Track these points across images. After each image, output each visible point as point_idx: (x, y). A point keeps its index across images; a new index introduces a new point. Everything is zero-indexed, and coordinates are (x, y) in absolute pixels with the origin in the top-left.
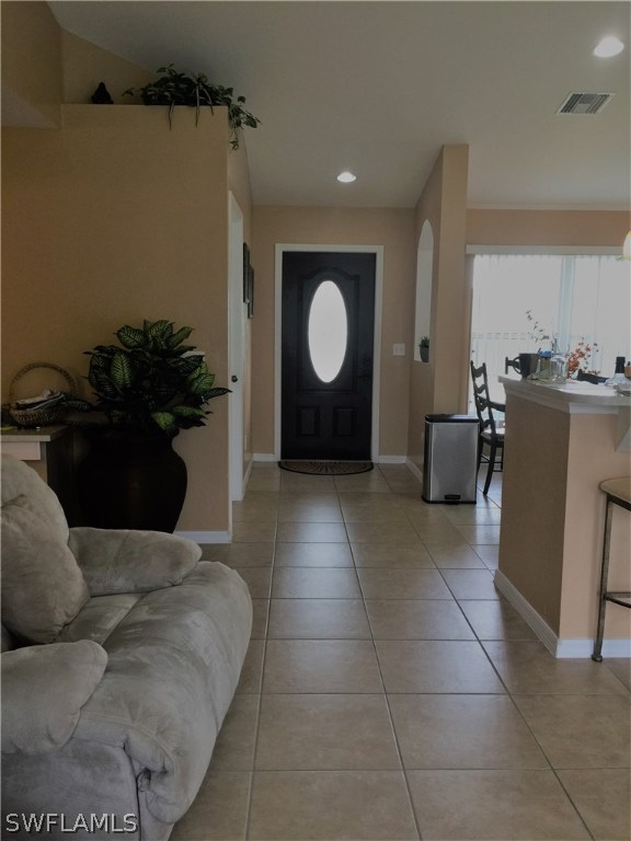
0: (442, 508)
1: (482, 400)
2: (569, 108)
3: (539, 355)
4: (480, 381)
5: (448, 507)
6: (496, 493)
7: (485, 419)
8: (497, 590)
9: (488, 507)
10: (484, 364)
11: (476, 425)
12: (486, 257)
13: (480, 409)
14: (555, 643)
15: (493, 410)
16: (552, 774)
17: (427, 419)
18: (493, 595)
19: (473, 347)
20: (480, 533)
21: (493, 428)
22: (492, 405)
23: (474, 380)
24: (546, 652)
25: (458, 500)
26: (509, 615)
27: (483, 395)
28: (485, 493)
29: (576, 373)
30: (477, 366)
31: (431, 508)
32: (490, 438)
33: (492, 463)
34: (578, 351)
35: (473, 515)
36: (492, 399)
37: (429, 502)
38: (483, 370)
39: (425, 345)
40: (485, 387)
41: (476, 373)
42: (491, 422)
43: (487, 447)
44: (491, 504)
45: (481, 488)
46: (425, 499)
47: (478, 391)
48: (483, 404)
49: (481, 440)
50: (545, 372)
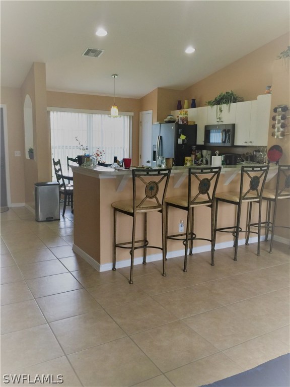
0: (45, 223)
1: (59, 175)
2: (87, 54)
3: (85, 156)
4: (58, 167)
5: (48, 223)
6: (68, 215)
7: (61, 184)
8: (74, 252)
9: (65, 221)
10: (59, 160)
11: (58, 186)
12: (55, 113)
13: (58, 179)
14: (99, 267)
15: (64, 179)
16: (104, 311)
17: (35, 185)
18: (73, 254)
19: (53, 152)
20: (63, 232)
21: (65, 187)
22: (64, 177)
23: (55, 166)
24: (96, 271)
25: (53, 219)
26: (80, 261)
27: (60, 173)
28: (63, 215)
29: (97, 163)
30: (56, 161)
31: (40, 224)
32: (63, 191)
33: (65, 202)
34: (97, 154)
35: (59, 225)
36: (64, 175)
37: (39, 222)
38: (59, 162)
39: (31, 152)
40: (60, 169)
41: (56, 164)
42: (64, 185)
43: (63, 196)
44: (66, 220)
45: (61, 214)
46: (37, 221)
47: (56, 171)
48: (59, 177)
49: (60, 192)
50: (88, 163)
